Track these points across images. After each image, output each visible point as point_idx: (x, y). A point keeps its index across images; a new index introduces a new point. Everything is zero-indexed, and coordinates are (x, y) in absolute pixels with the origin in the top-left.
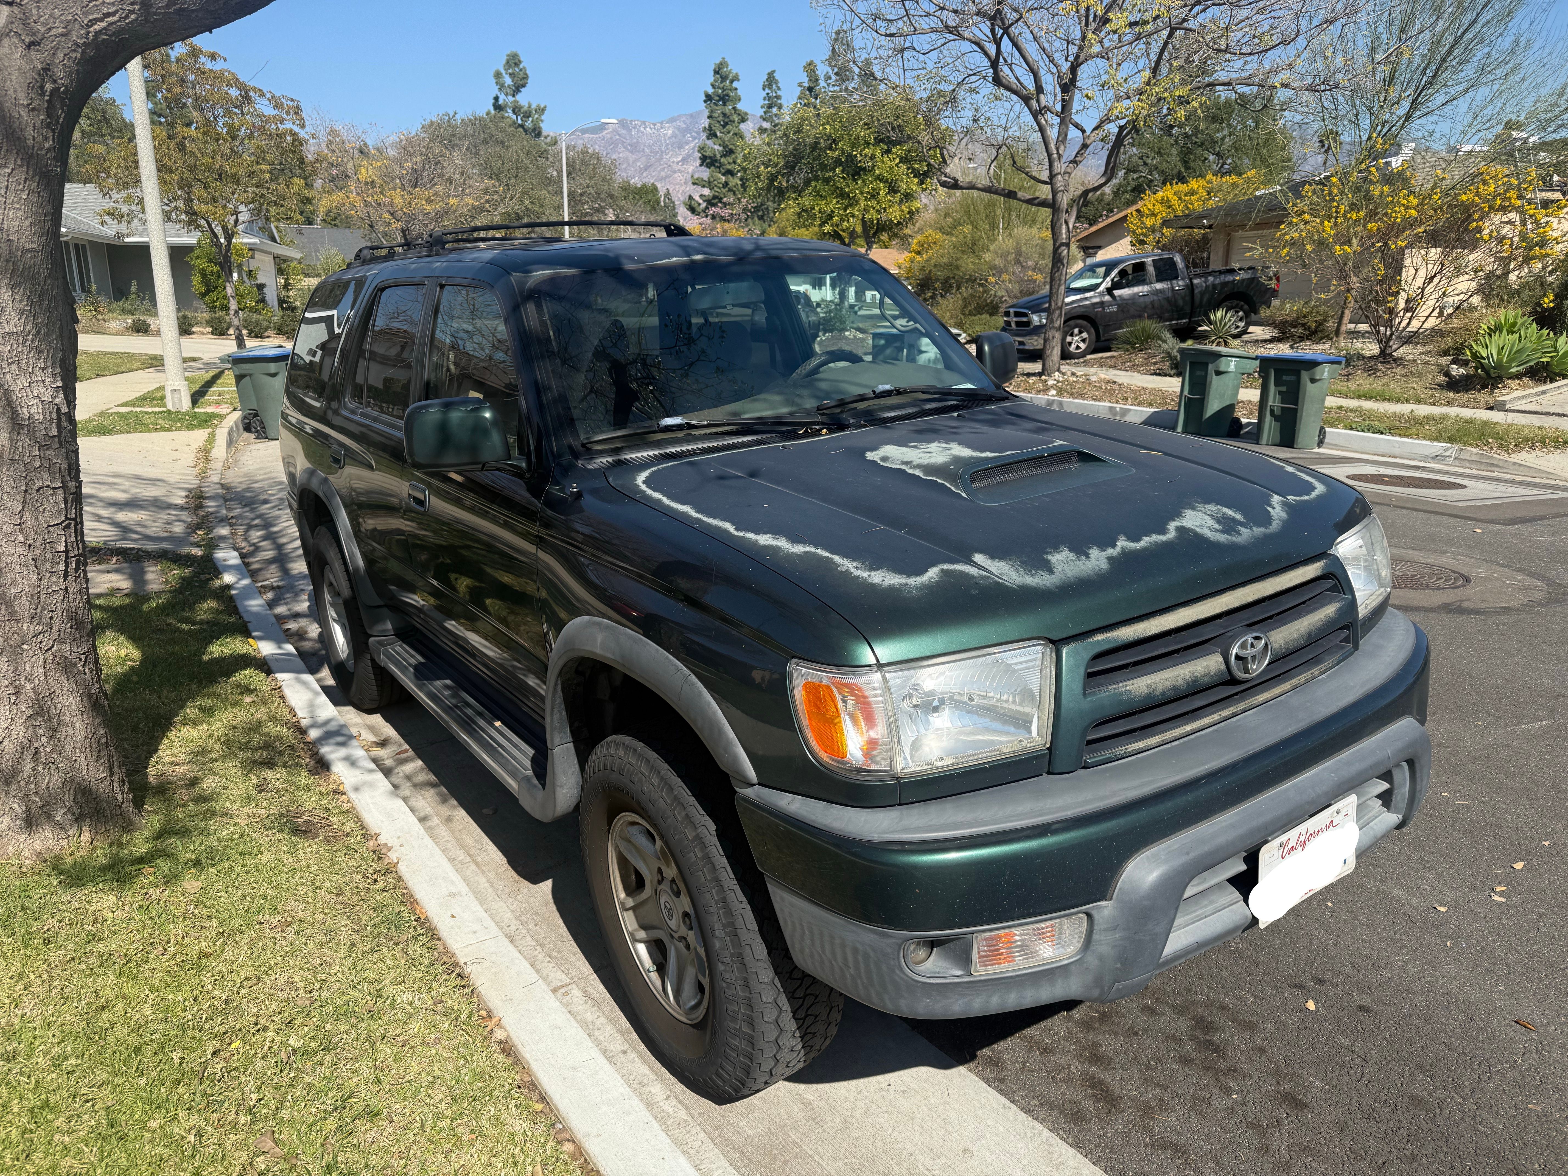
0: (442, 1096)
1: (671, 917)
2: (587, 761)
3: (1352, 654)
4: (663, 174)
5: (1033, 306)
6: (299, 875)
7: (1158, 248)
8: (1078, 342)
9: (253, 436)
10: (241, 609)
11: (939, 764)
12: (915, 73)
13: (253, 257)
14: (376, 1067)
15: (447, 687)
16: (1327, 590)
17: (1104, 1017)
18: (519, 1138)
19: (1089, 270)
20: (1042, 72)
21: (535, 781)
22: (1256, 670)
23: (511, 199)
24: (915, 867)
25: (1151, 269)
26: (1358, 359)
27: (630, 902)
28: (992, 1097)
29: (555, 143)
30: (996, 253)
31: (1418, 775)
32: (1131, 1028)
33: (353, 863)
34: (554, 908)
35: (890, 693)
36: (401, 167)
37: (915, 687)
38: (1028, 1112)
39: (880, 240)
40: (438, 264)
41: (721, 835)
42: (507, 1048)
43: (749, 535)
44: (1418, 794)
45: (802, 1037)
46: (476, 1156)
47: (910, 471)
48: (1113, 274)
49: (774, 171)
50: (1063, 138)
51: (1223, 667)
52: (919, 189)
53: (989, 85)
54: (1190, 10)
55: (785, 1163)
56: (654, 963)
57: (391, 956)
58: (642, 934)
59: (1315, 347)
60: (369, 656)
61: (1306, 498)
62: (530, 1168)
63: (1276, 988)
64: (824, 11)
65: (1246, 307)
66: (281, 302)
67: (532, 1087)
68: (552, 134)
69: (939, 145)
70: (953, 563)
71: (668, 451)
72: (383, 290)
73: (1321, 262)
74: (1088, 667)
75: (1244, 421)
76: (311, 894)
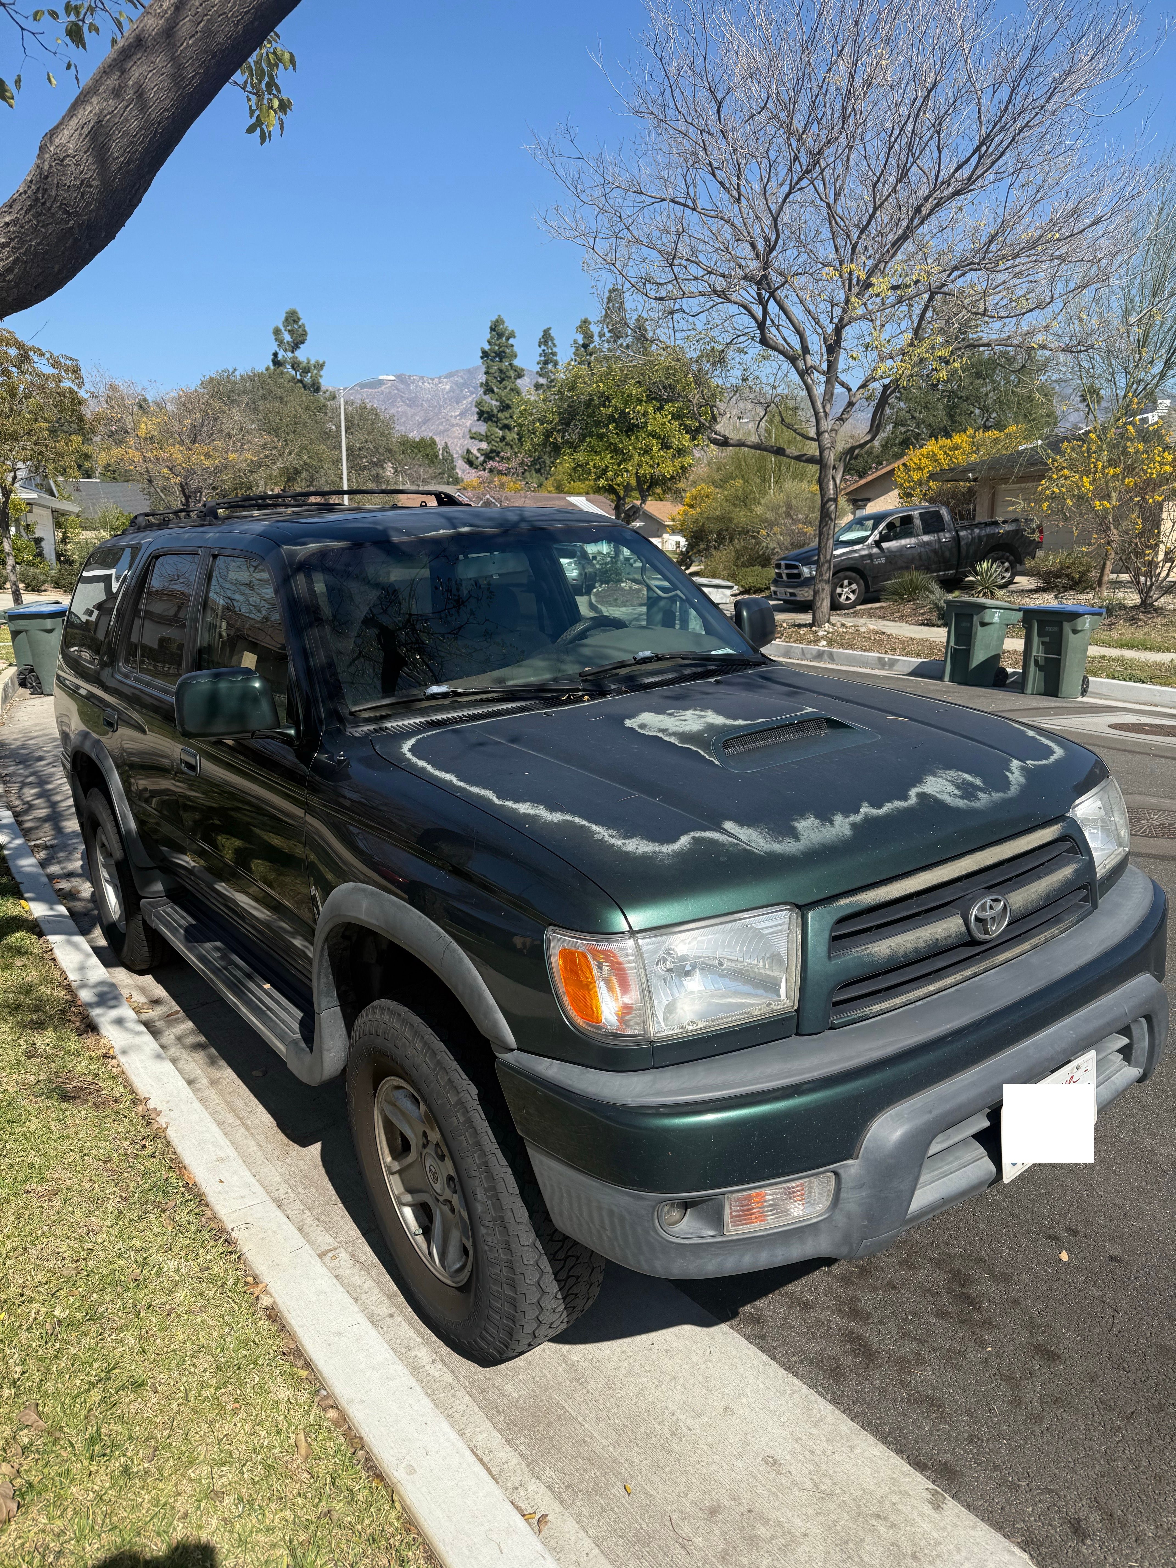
0: (207, 1365)
1: (436, 1180)
2: (353, 1025)
3: (1090, 913)
4: (441, 427)
5: (804, 559)
6: (67, 1142)
7: (926, 500)
8: (847, 593)
9: (28, 691)
10: (13, 870)
11: (691, 1028)
12: (684, 334)
13: (31, 511)
14: (141, 1337)
15: (217, 949)
16: (1066, 851)
17: (864, 1272)
18: (283, 1406)
19: (857, 524)
20: (808, 333)
21: (303, 1045)
22: (996, 931)
23: (290, 454)
24: (667, 1130)
25: (918, 522)
26: (1120, 609)
27: (396, 1166)
28: (753, 1355)
29: (334, 397)
30: (768, 507)
31: (1156, 1029)
32: (889, 1282)
33: (121, 1129)
34: (323, 1171)
35: (643, 960)
36: (180, 422)
37: (668, 952)
38: (788, 1368)
39: (654, 493)
40: (211, 534)
41: (482, 1099)
42: (273, 1315)
43: (510, 804)
44: (1157, 1048)
45: (564, 1299)
46: (239, 1425)
47: (667, 739)
48: (881, 527)
49: (549, 427)
50: (829, 396)
51: (964, 928)
52: (691, 445)
53: (758, 345)
54: (949, 276)
55: (549, 1425)
56: (420, 1226)
57: (157, 1224)
58: (408, 1198)
59: (1079, 596)
60: (140, 917)
61: (1044, 762)
62: (292, 1436)
63: (1030, 1239)
64: (596, 275)
65: (1011, 558)
66: (59, 555)
67: (298, 1352)
68: (331, 389)
69: (709, 403)
70: (704, 831)
71: (434, 718)
72: (157, 557)
73: (1081, 515)
74: (832, 931)
75: (1010, 670)
76: (79, 1162)
